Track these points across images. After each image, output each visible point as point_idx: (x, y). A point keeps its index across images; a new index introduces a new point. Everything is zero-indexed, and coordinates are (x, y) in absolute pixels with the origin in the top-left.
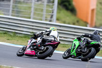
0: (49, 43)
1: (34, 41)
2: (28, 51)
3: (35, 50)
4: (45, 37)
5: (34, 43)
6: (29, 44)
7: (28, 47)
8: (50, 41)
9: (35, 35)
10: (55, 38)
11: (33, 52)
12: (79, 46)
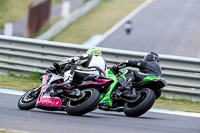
0: (90, 82)
1: (55, 77)
2: (45, 98)
3: (61, 97)
4: (80, 70)
5: (56, 81)
6: (45, 84)
7: (43, 91)
8: (93, 79)
9: (56, 66)
10: (100, 71)
11: (56, 100)
12: (118, 84)
